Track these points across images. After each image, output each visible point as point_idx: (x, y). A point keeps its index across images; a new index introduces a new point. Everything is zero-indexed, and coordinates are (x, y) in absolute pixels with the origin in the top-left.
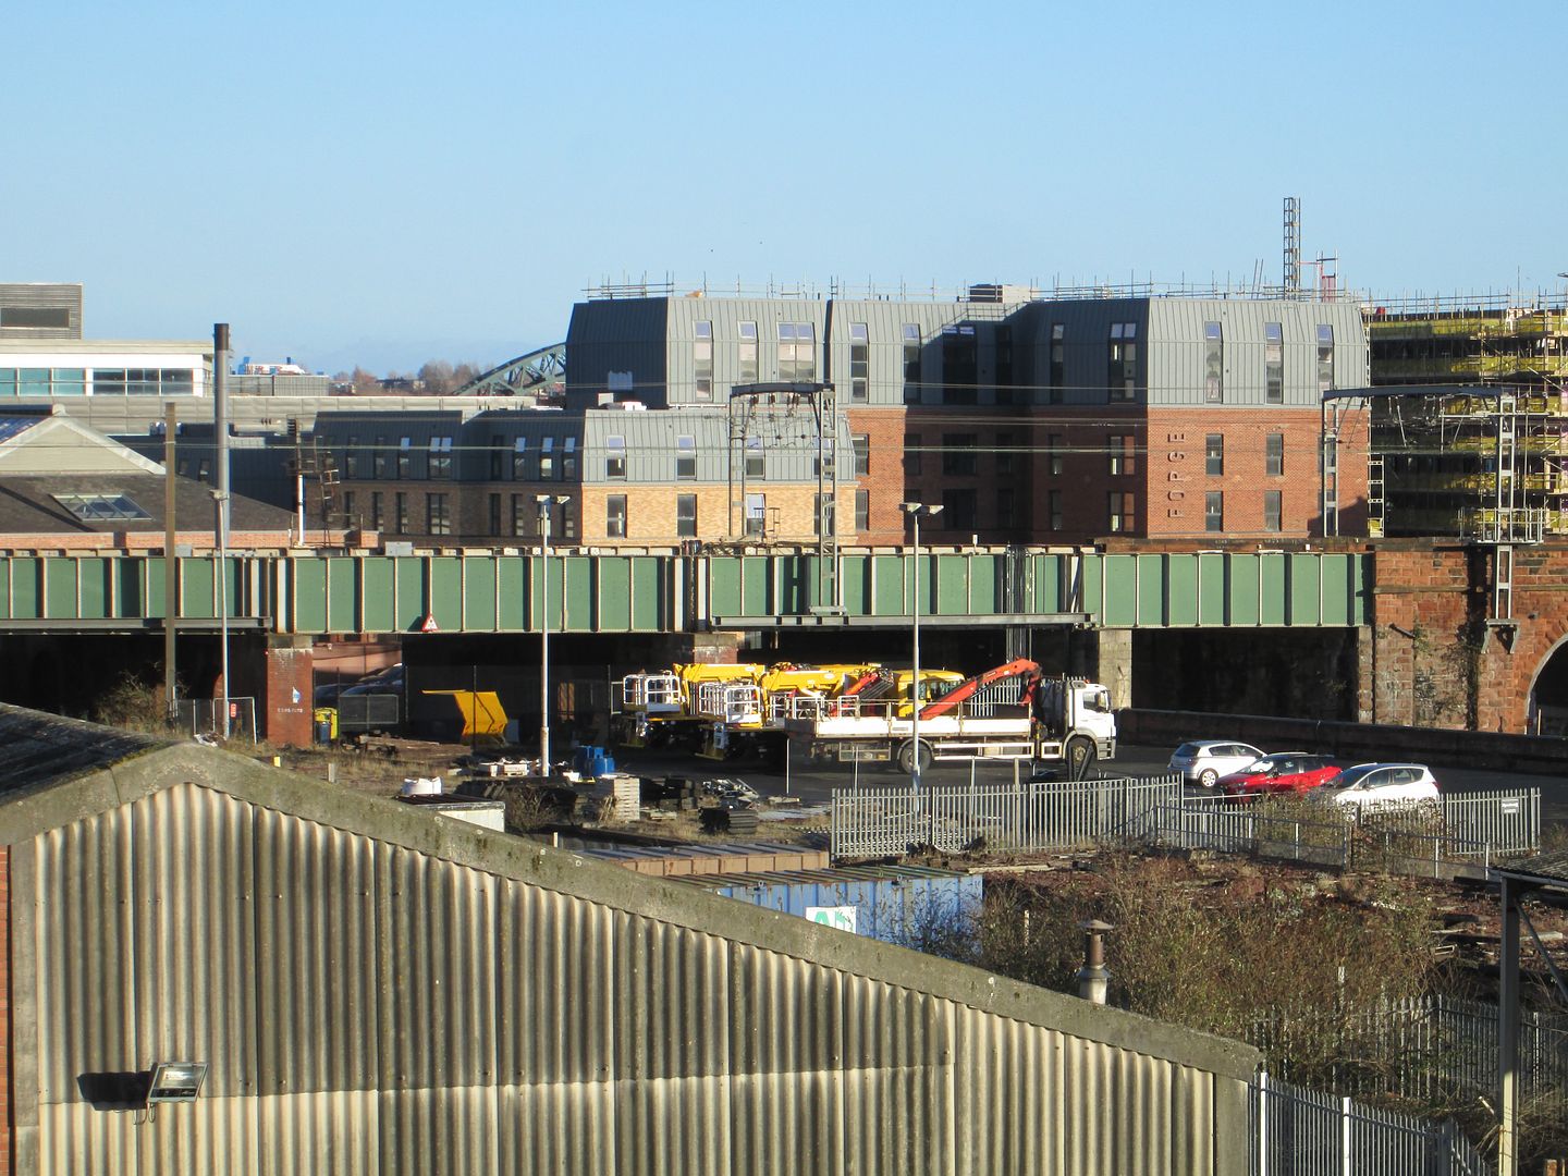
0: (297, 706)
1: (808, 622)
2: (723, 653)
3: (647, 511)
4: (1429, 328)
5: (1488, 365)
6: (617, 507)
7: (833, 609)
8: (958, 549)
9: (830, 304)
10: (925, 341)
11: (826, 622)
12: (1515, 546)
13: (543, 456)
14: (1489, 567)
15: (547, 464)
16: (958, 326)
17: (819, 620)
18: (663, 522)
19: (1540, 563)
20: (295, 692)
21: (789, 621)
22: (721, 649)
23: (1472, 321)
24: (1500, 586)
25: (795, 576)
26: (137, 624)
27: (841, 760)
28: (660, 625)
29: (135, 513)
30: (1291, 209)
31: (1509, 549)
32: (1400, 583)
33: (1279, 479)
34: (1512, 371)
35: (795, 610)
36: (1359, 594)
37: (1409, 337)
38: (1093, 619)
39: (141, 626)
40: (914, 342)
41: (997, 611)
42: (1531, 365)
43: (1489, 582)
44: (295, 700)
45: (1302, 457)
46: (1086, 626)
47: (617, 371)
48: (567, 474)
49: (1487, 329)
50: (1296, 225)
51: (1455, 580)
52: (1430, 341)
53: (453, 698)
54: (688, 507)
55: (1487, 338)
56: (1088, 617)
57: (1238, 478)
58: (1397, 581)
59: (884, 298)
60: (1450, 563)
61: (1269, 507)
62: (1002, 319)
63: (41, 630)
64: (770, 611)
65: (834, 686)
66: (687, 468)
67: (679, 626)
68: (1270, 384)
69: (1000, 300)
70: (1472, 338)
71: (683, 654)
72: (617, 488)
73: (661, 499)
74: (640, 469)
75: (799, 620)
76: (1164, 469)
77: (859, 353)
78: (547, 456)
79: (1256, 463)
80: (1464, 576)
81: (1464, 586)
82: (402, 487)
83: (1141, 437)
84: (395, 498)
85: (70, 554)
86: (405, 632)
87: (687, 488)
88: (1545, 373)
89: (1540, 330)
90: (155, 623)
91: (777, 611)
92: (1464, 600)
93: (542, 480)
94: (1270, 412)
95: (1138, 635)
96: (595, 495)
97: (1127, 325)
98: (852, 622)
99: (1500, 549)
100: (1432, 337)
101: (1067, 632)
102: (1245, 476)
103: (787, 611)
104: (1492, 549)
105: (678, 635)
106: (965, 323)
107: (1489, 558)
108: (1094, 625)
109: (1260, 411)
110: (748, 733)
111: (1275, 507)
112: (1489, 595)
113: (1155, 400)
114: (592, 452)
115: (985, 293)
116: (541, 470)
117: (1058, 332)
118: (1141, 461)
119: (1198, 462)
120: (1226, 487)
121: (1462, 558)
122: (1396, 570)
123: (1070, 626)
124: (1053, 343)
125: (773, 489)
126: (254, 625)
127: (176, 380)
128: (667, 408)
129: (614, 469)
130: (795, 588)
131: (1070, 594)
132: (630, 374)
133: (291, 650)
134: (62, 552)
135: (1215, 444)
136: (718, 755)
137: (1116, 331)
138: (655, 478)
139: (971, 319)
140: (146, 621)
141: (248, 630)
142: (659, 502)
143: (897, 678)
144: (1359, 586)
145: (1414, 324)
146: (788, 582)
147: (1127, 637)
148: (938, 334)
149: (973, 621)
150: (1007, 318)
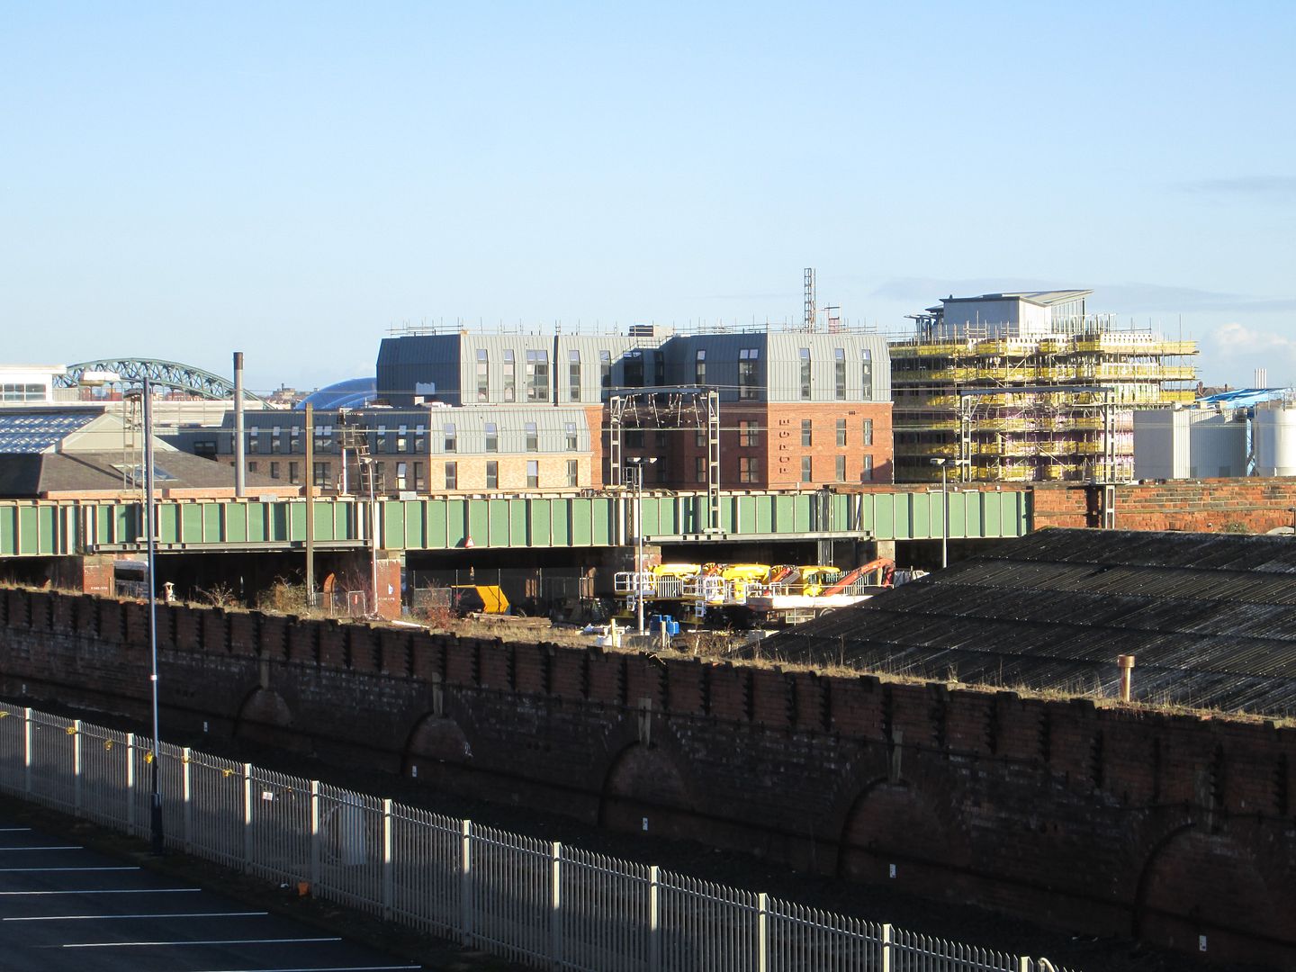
0: (391, 596)
1: (702, 538)
2: (653, 558)
3: (469, 472)
4: (915, 352)
5: (959, 375)
6: (451, 470)
7: (715, 530)
8: (748, 493)
9: (556, 338)
10: (613, 362)
11: (714, 538)
12: (1116, 485)
13: (399, 437)
14: (1100, 499)
15: (401, 442)
16: (632, 352)
17: (709, 537)
18: (478, 479)
19: (1128, 496)
20: (390, 588)
21: (691, 538)
22: (652, 556)
23: (948, 346)
24: (1108, 510)
25: (691, 509)
26: (287, 545)
27: (787, 622)
28: (610, 542)
29: (165, 476)
30: (809, 275)
31: (1112, 487)
32: (1049, 510)
33: (844, 448)
34: (974, 379)
35: (691, 531)
36: (1024, 517)
37: (900, 357)
38: (871, 534)
39: (289, 546)
40: (607, 363)
41: (811, 530)
42: (990, 374)
43: (1100, 509)
44: (390, 593)
45: (856, 435)
46: (866, 539)
47: (422, 382)
48: (417, 449)
49: (959, 352)
50: (813, 286)
51: (1079, 508)
52: (917, 360)
53: (475, 589)
54: (492, 470)
55: (959, 357)
56: (868, 533)
57: (820, 448)
58: (1047, 508)
59: (575, 334)
60: (1076, 496)
61: (838, 466)
62: (658, 347)
63: (224, 550)
64: (676, 531)
65: (763, 577)
66: (492, 444)
67: (622, 543)
68: (838, 387)
69: (652, 335)
70: (950, 357)
71: (627, 560)
72: (451, 457)
73: (478, 464)
74: (464, 446)
75: (697, 538)
76: (777, 442)
77: (575, 370)
78: (402, 437)
79: (831, 438)
80: (1085, 505)
81: (1085, 511)
82: (274, 459)
83: (763, 421)
84: (288, 466)
85: (198, 501)
86: (453, 548)
87: (492, 457)
88: (998, 379)
89: (993, 351)
90: (298, 544)
91: (681, 530)
92: (1085, 519)
93: (398, 453)
94: (838, 405)
95: (899, 544)
96: (438, 461)
97: (752, 351)
98: (728, 538)
99: (1108, 488)
100: (917, 357)
101: (854, 543)
102: (824, 447)
103: (687, 531)
104: (1102, 488)
105: (622, 548)
106: (636, 350)
107: (1100, 493)
108: (871, 538)
109: (833, 405)
110: (718, 607)
111: (842, 464)
112: (1100, 516)
113: (771, 398)
114: (436, 433)
115: (646, 331)
116: (398, 447)
117: (701, 355)
118: (763, 437)
119: (797, 437)
120: (813, 454)
121: (1083, 494)
122: (1046, 502)
123: (855, 539)
124: (698, 362)
125: (542, 458)
126: (361, 544)
127: (35, 391)
128: (461, 406)
129: (450, 445)
130: (691, 517)
131: (854, 519)
132: (433, 384)
133: (387, 560)
134: (193, 500)
135: (807, 426)
136: (699, 621)
137: (743, 354)
138: (473, 450)
139: (640, 347)
140: (293, 543)
141: (356, 548)
142: (476, 467)
143: (802, 571)
144: (1023, 512)
145: (904, 348)
146: (687, 513)
147: (892, 545)
148: (621, 357)
149: (800, 537)
150: (661, 347)
